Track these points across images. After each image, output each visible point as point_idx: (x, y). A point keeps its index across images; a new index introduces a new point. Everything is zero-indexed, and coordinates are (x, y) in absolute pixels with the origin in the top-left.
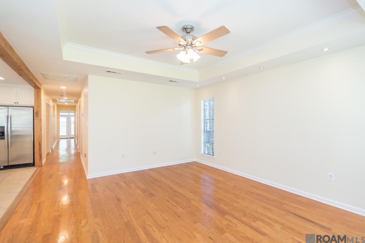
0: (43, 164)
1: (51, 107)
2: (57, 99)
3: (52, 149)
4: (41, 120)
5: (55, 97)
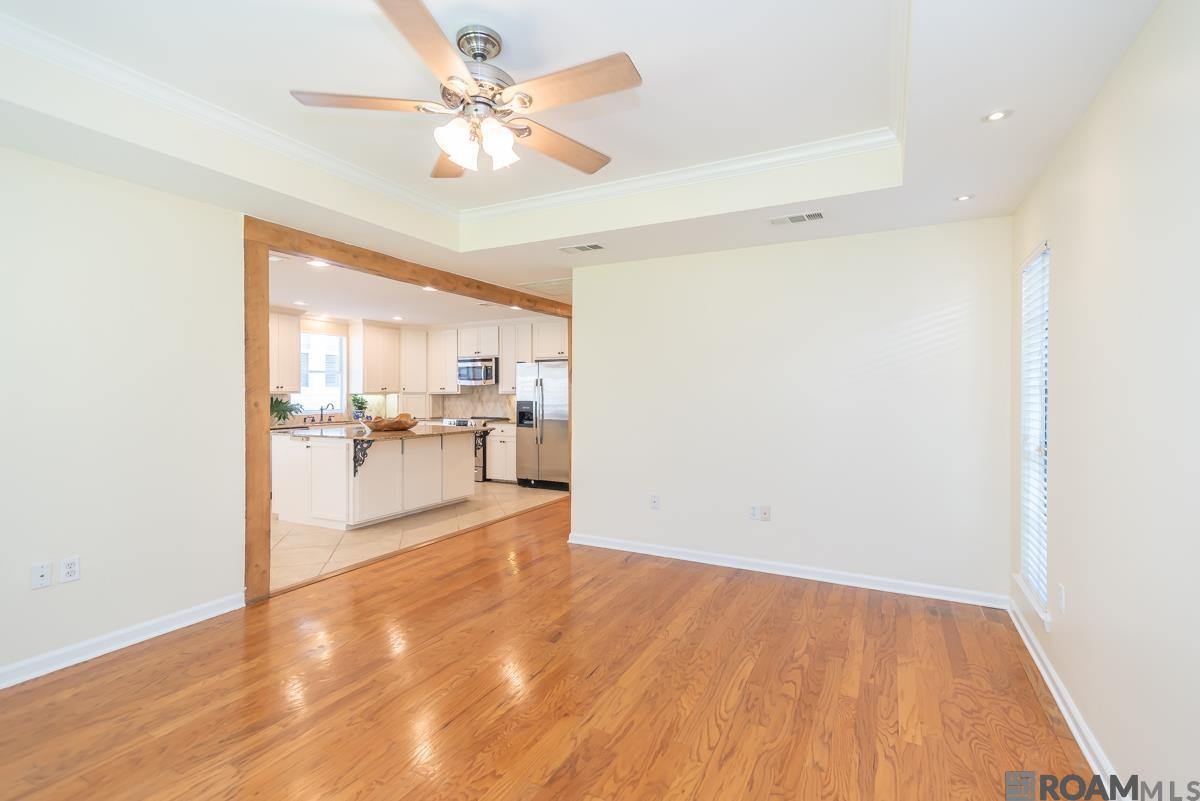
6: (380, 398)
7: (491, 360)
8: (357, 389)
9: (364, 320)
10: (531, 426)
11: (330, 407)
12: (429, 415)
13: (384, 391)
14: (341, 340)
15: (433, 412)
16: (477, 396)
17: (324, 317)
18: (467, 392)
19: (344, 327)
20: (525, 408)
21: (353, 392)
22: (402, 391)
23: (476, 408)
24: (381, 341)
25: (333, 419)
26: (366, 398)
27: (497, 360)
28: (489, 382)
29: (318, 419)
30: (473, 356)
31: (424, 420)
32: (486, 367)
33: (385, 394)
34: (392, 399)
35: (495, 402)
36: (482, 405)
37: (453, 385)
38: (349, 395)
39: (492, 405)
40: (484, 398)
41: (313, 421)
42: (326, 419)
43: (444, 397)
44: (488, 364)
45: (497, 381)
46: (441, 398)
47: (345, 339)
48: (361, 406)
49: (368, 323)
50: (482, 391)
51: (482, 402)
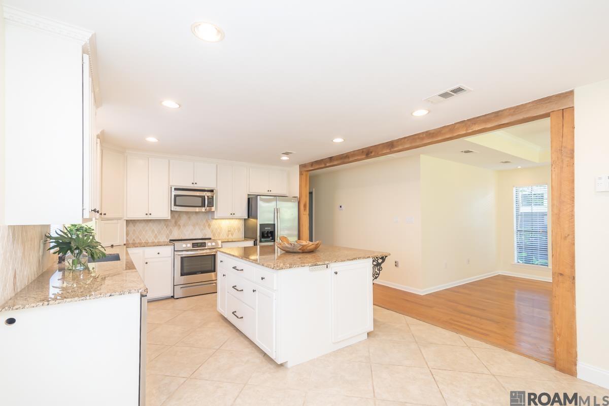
20: (267, 229)
30: (191, 186)
39: (190, 228)
44: (209, 194)
50: (179, 216)
51: (179, 226)
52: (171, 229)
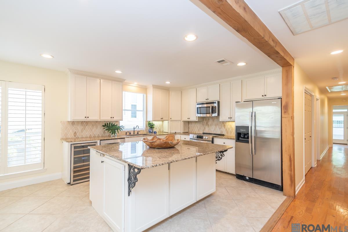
0: (296, 193)
1: (317, 100)
2: (327, 88)
3: (318, 161)
4: (292, 118)
5: (322, 85)
6: (160, 123)
7: (215, 103)
8: (150, 119)
9: (153, 85)
10: (248, 142)
11: (137, 127)
12: (182, 131)
13: (162, 120)
14: (144, 96)
15: (184, 129)
16: (206, 122)
17: (135, 84)
18: (202, 120)
19: (144, 89)
20: (242, 131)
21: (148, 120)
22: (170, 120)
23: (205, 128)
24: (161, 95)
25: (139, 133)
26: (154, 123)
27: (219, 102)
28: (214, 115)
29: (132, 133)
30: (204, 101)
31: (180, 134)
32: (212, 107)
33: (163, 121)
34: (166, 123)
35: (216, 125)
36: (209, 127)
37: (194, 116)
38: (146, 121)
39: (214, 127)
40: (210, 123)
41: (130, 134)
42: (136, 133)
43: (189, 122)
44: (212, 105)
45: (219, 114)
46: (188, 123)
47: (145, 95)
48: (151, 126)
49: (155, 87)
50: (208, 119)
51: (209, 125)
52: (205, 127)
